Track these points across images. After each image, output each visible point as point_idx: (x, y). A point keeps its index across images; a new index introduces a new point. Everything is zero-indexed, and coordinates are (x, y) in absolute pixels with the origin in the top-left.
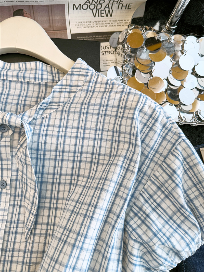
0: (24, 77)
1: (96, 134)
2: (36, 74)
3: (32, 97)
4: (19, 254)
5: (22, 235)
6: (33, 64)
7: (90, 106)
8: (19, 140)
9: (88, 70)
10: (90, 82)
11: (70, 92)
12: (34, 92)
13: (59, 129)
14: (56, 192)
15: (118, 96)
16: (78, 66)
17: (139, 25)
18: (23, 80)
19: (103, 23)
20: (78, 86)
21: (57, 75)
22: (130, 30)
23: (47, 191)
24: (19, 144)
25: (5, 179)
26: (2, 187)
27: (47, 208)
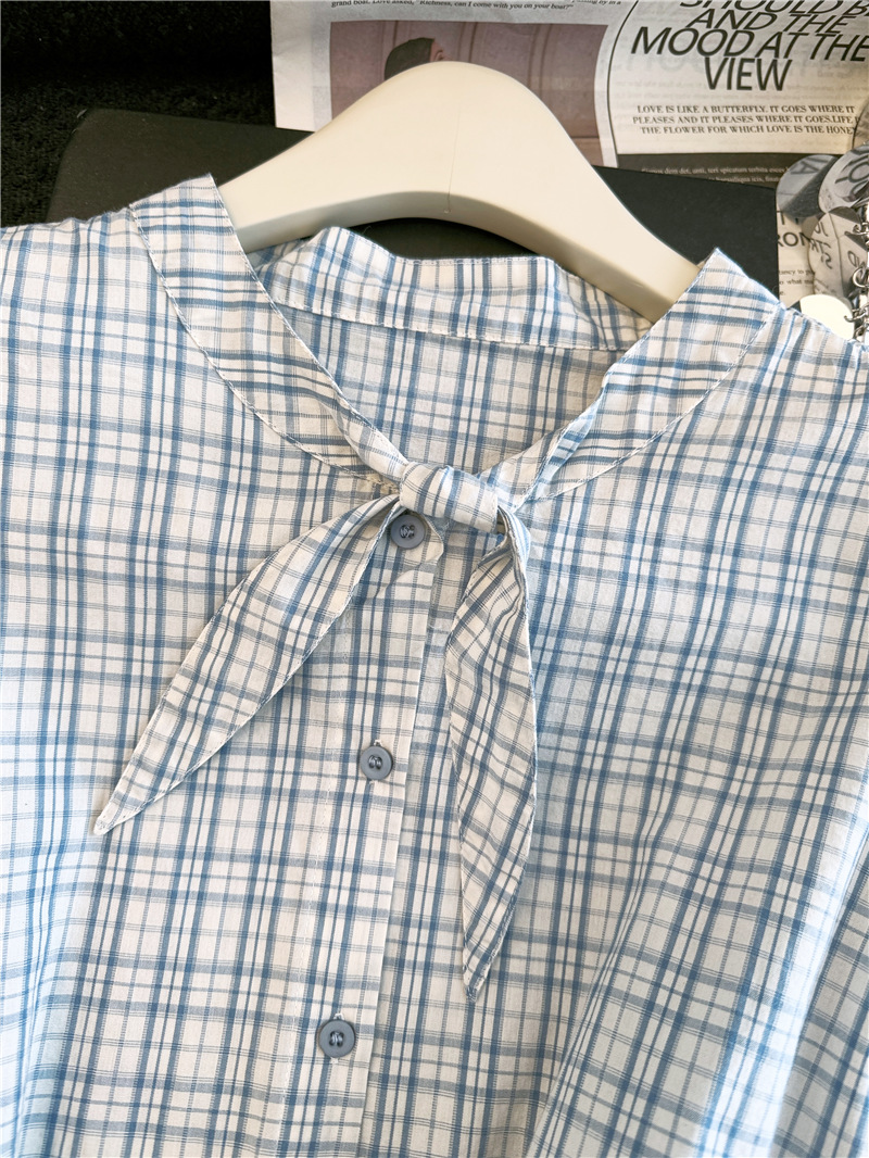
0: (481, 323)
1: (783, 579)
2: (532, 309)
3: (509, 410)
4: (440, 1052)
5: (450, 978)
6: (520, 264)
7: (774, 455)
8: (464, 585)
10: (770, 350)
11: (675, 393)
12: (515, 389)
13: (630, 549)
14: (589, 811)
16: (720, 281)
18: (472, 335)
19: (747, 114)
21: (606, 319)
23: (551, 804)
24: (462, 598)
25: (385, 740)
26: (372, 772)
27: (549, 870)
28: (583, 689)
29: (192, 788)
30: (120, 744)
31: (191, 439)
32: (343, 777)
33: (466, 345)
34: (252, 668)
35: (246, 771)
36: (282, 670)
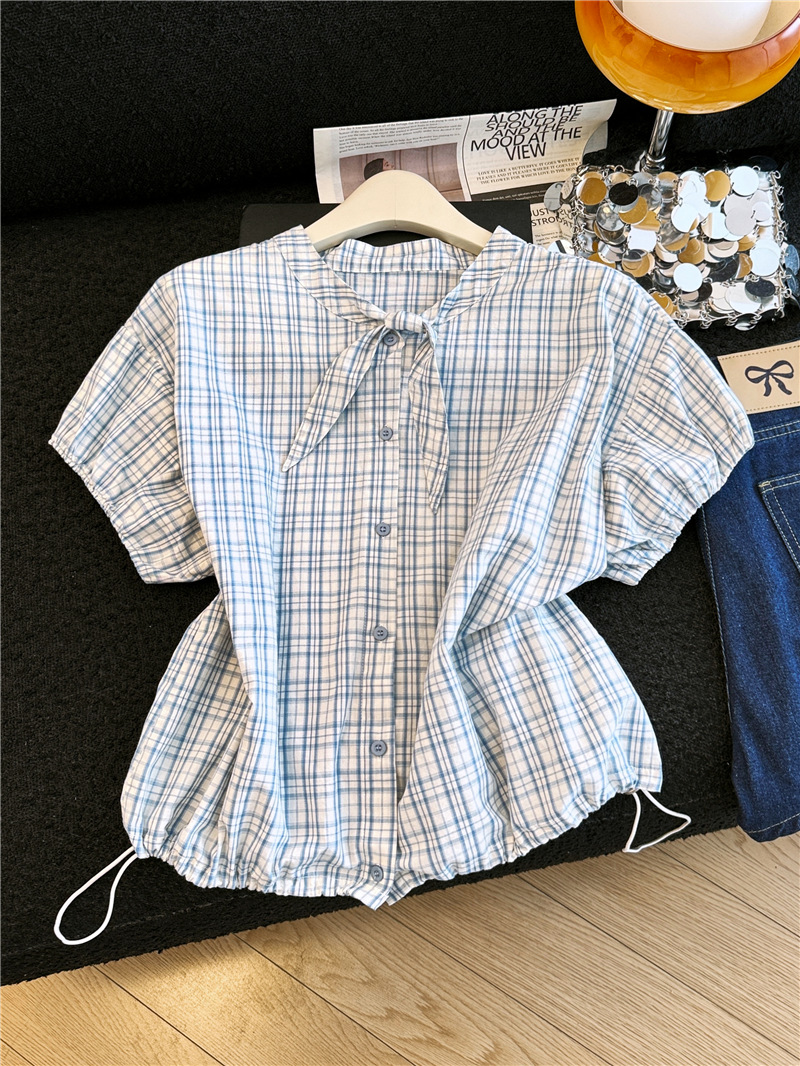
0: (413, 264)
2: (431, 257)
3: (426, 295)
4: (425, 532)
5: (425, 507)
6: (425, 242)
7: (525, 295)
8: (413, 357)
9: (516, 241)
10: (521, 259)
11: (489, 280)
12: (429, 287)
13: (477, 336)
14: (476, 444)
15: (570, 273)
16: (500, 237)
17: (599, 165)
18: (410, 269)
19: (529, 169)
20: (501, 268)
21: (463, 259)
22: (581, 175)
23: (459, 443)
24: (413, 362)
25: (388, 424)
26: (386, 438)
27: (461, 467)
28: (466, 393)
29: (317, 452)
30: (290, 437)
31: (304, 319)
32: (374, 442)
33: (408, 274)
34: (337, 399)
35: (337, 444)
36: (348, 397)
